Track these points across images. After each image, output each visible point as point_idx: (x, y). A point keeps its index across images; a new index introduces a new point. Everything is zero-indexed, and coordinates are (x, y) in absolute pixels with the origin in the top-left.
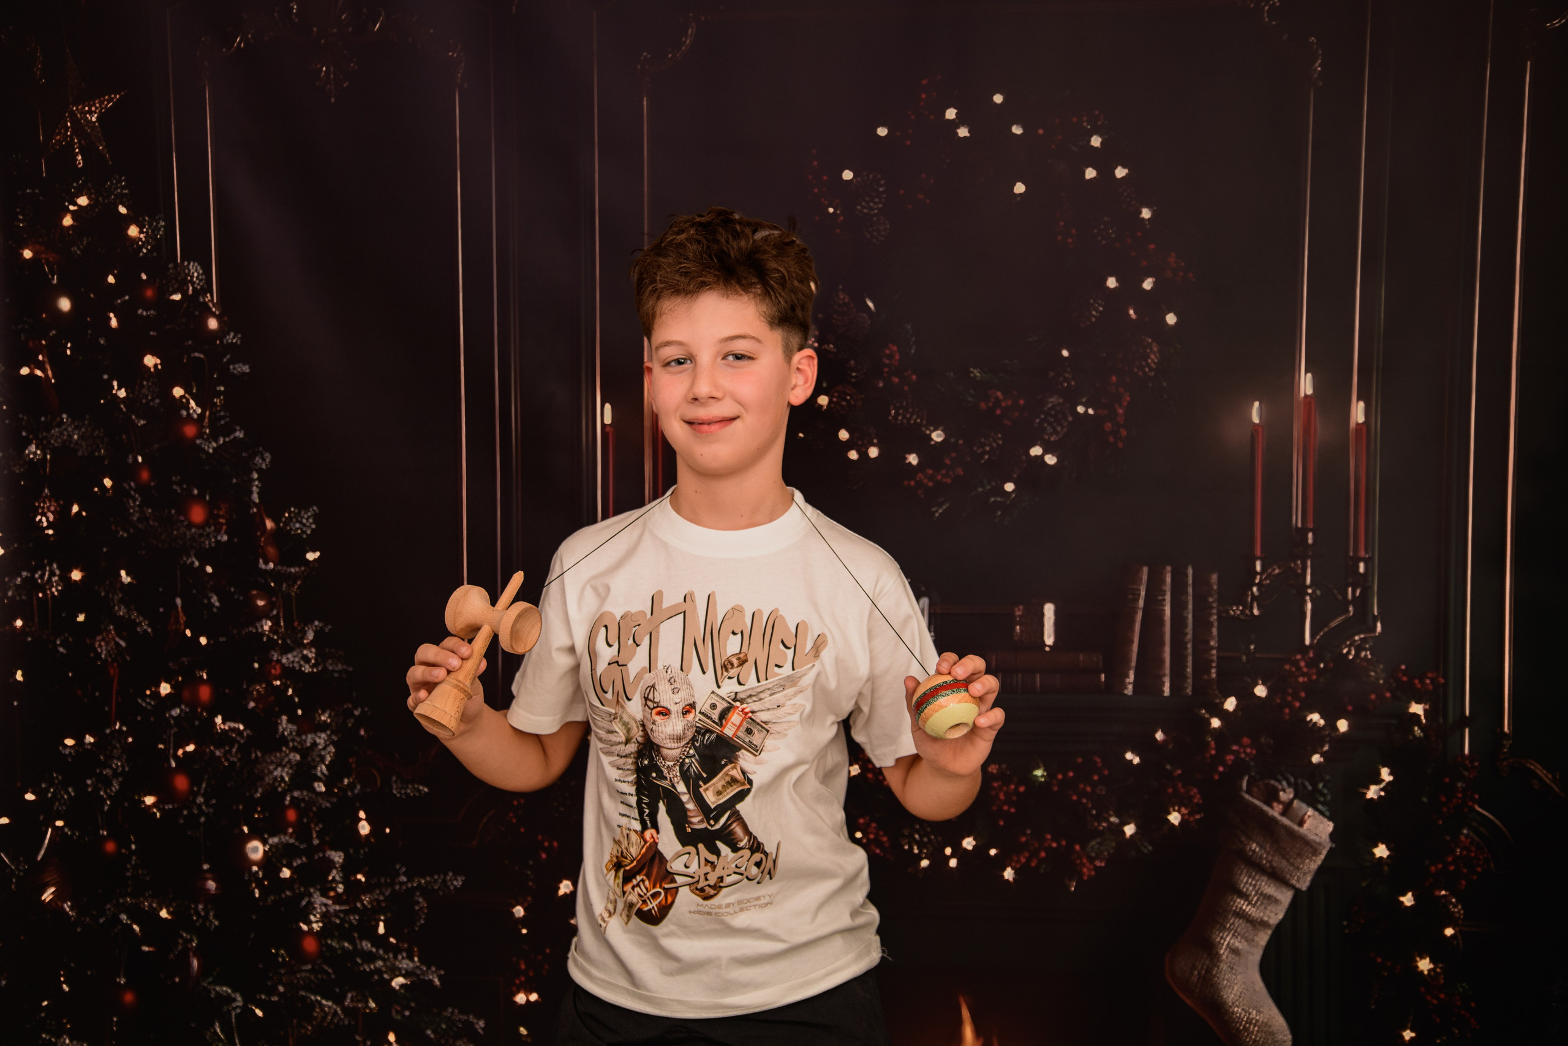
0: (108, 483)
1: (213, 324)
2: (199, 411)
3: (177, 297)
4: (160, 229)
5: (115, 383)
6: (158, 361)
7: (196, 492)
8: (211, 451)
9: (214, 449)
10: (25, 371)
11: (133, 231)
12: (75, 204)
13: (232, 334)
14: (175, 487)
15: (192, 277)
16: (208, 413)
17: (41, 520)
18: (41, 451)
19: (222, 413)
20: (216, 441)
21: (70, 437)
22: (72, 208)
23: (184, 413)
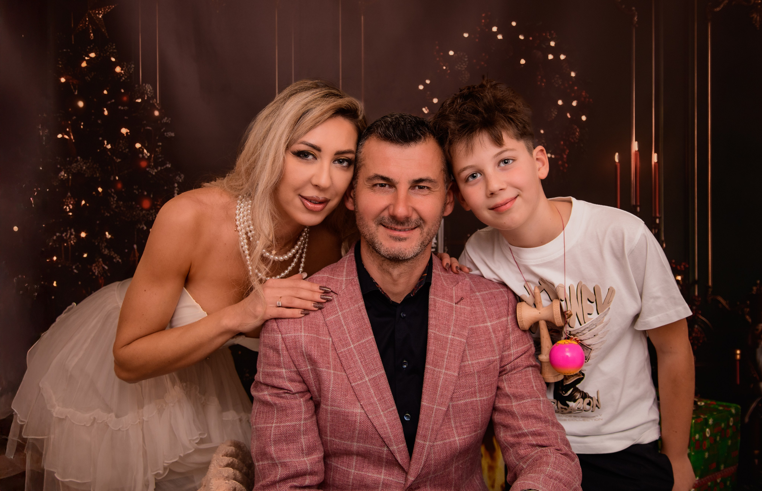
0: (100, 190)
1: (157, 113)
2: (149, 154)
3: (139, 101)
4: (131, 69)
5: (106, 142)
6: (128, 131)
7: (146, 193)
8: (154, 174)
9: (156, 173)
10: (60, 136)
11: (118, 69)
12: (88, 56)
13: (166, 118)
14: (135, 191)
15: (147, 91)
16: (153, 156)
17: (66, 208)
18: (67, 174)
19: (160, 156)
20: (157, 169)
21: (82, 168)
22: (86, 58)
23: (141, 155)
